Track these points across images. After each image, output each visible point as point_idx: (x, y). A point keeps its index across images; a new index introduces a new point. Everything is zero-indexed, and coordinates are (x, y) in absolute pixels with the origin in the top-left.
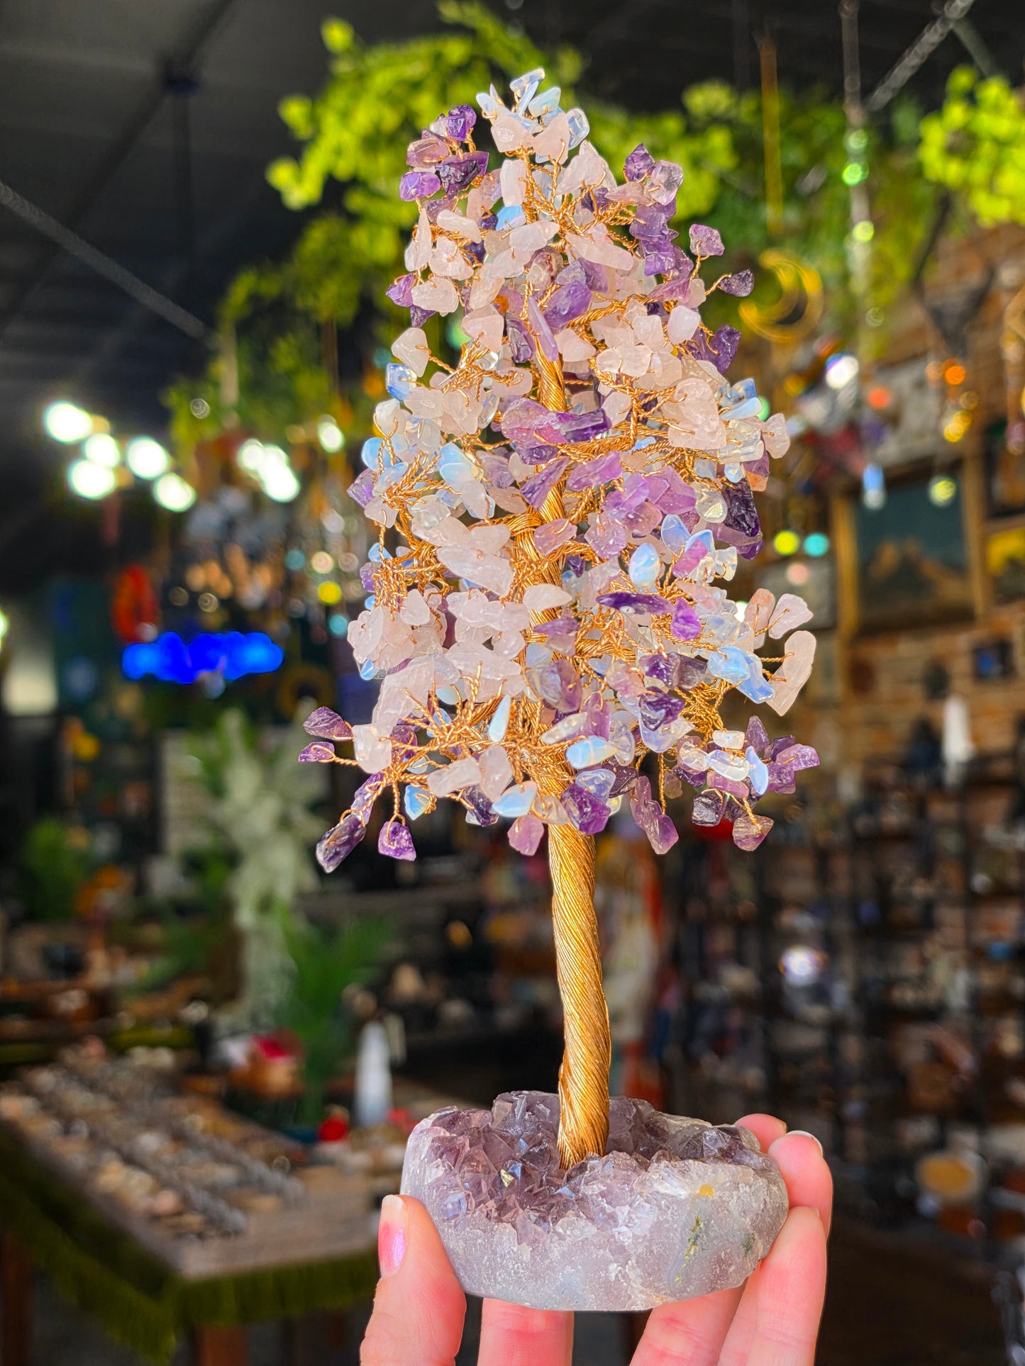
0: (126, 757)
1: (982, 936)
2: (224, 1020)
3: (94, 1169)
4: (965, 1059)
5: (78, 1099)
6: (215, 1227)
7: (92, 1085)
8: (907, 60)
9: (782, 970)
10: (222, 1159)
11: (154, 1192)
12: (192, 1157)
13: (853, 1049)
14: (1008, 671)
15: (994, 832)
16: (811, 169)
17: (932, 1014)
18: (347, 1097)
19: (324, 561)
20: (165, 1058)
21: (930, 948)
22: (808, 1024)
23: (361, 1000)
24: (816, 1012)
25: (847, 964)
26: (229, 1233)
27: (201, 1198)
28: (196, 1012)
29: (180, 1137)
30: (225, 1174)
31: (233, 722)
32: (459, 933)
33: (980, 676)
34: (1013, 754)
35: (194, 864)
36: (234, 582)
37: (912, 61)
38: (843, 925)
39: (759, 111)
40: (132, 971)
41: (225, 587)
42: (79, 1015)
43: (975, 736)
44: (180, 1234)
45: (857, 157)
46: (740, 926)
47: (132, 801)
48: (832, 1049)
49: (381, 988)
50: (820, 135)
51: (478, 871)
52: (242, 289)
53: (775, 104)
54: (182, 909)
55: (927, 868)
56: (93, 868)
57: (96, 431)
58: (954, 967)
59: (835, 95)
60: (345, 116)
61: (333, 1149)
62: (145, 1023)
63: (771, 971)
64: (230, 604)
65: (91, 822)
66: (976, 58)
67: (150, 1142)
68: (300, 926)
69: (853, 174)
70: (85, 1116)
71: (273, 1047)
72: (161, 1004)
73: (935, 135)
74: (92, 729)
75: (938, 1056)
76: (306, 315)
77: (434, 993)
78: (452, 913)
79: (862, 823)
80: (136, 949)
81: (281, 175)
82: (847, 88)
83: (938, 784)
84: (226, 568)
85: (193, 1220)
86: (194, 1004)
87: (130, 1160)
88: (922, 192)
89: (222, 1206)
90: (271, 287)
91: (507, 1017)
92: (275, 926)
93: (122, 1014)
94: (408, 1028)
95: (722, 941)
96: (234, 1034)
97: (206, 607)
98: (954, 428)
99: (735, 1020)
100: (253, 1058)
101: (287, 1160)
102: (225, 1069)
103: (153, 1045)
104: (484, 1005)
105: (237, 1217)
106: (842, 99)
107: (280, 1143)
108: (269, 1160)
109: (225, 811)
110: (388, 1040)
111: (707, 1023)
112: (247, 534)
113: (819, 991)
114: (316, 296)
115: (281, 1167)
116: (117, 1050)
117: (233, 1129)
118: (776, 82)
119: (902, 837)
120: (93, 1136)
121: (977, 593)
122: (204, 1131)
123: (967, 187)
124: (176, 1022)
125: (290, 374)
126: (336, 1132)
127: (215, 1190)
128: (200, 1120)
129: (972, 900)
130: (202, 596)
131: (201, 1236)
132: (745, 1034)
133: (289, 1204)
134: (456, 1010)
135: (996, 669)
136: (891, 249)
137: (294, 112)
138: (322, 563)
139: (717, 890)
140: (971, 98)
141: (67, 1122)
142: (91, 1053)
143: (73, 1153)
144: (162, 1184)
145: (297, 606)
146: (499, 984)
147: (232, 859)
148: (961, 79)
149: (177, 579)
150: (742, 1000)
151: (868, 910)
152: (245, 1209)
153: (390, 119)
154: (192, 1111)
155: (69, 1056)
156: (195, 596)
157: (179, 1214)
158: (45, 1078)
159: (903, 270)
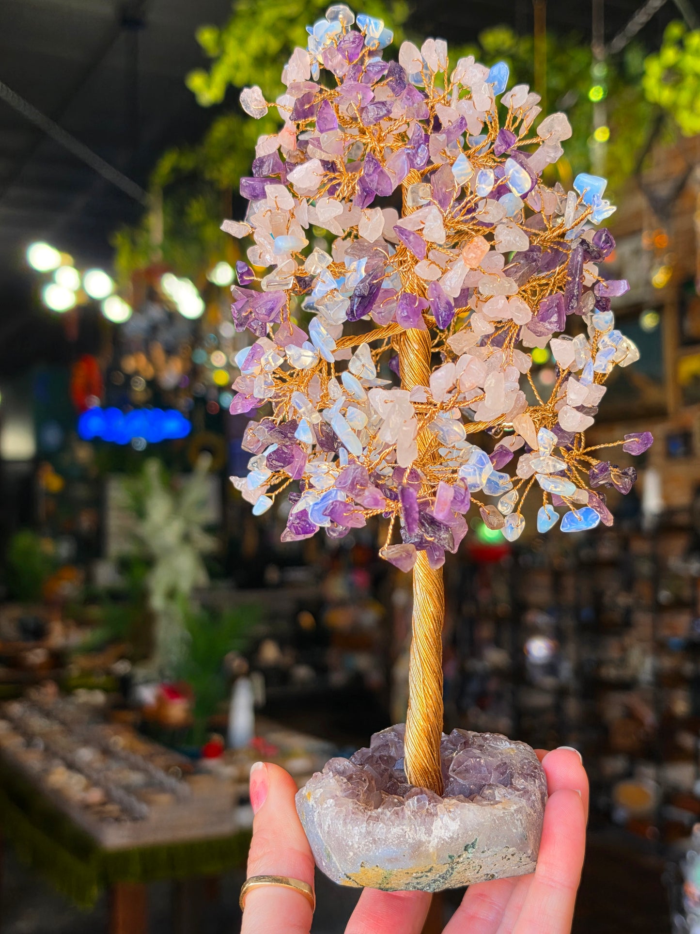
0: (82, 492)
1: (665, 632)
2: (141, 672)
3: (46, 771)
4: (649, 717)
5: (38, 723)
6: (128, 814)
7: (47, 714)
8: (637, 17)
9: (526, 653)
10: (134, 768)
11: (87, 788)
12: (115, 766)
13: (573, 708)
14: (689, 452)
15: (675, 562)
16: (567, 92)
17: (627, 685)
18: (223, 728)
19: (219, 357)
20: (99, 698)
21: (627, 640)
22: (542, 690)
23: (236, 663)
24: (548, 682)
25: (571, 649)
26: (136, 818)
27: (118, 793)
28: (122, 667)
29: (107, 752)
30: (136, 778)
31: (153, 468)
32: (307, 620)
33: (670, 455)
34: (690, 510)
35: (125, 565)
36: (157, 369)
37: (641, 18)
38: (569, 623)
39: (532, 50)
40: (78, 638)
41: (149, 372)
42: (41, 666)
43: (665, 495)
44: (103, 818)
45: (599, 82)
46: (499, 622)
47: (85, 522)
48: (558, 708)
49: (251, 654)
50: (574, 68)
51: (321, 577)
52: (167, 163)
53: (544, 44)
54: (115, 596)
55: (629, 585)
56: (56, 566)
57: (63, 264)
58: (644, 653)
59: (585, 40)
60: (242, 42)
61: (212, 763)
62: (86, 673)
63: (519, 653)
64: (153, 384)
65: (57, 535)
66: (686, 16)
67: (86, 755)
68: (195, 609)
69: (596, 94)
70: (43, 735)
71: (173, 692)
72: (98, 661)
73: (654, 69)
74: (59, 471)
75: (631, 715)
76: (212, 183)
77: (288, 659)
78: (302, 606)
79: (585, 553)
80: (82, 623)
81: (197, 82)
82: (594, 33)
83: (638, 529)
84: (150, 359)
85: (112, 808)
86: (121, 661)
87: (72, 766)
88: (643, 110)
89: (133, 801)
90: (188, 162)
91: (338, 678)
92: (178, 610)
93: (71, 666)
94: (268, 683)
95: (486, 631)
96: (147, 682)
97: (137, 386)
98: (660, 278)
99: (493, 685)
100: (160, 700)
101: (179, 769)
102: (139, 707)
103: (91, 688)
104: (321, 669)
105: (144, 808)
106: (590, 41)
107: (177, 758)
108: (167, 769)
109: (145, 529)
110: (253, 689)
111: (474, 687)
112: (166, 335)
113: (551, 668)
114: (219, 170)
115: (175, 774)
116: (66, 690)
117: (143, 747)
118: (545, 28)
119: (612, 564)
120: (47, 749)
121: (670, 397)
122: (124, 748)
123: (675, 106)
124: (108, 673)
125: (199, 225)
126: (215, 752)
127: (129, 789)
128: (121, 741)
129: (659, 609)
130: (133, 379)
131: (117, 820)
132: (499, 696)
133: (179, 800)
134: (303, 672)
135: (681, 450)
136: (621, 150)
137: (207, 37)
138: (218, 359)
139: (484, 597)
140: (681, 44)
141: (29, 738)
142: (48, 693)
143: (33, 761)
144: (93, 783)
145: (200, 388)
146: (332, 656)
147: (149, 562)
148: (674, 31)
149: (115, 366)
150: (497, 672)
151: (587, 613)
152: (149, 802)
153: (274, 45)
154: (116, 734)
155: (34, 694)
156: (129, 378)
157: (104, 804)
158: (16, 709)
159: (627, 165)
